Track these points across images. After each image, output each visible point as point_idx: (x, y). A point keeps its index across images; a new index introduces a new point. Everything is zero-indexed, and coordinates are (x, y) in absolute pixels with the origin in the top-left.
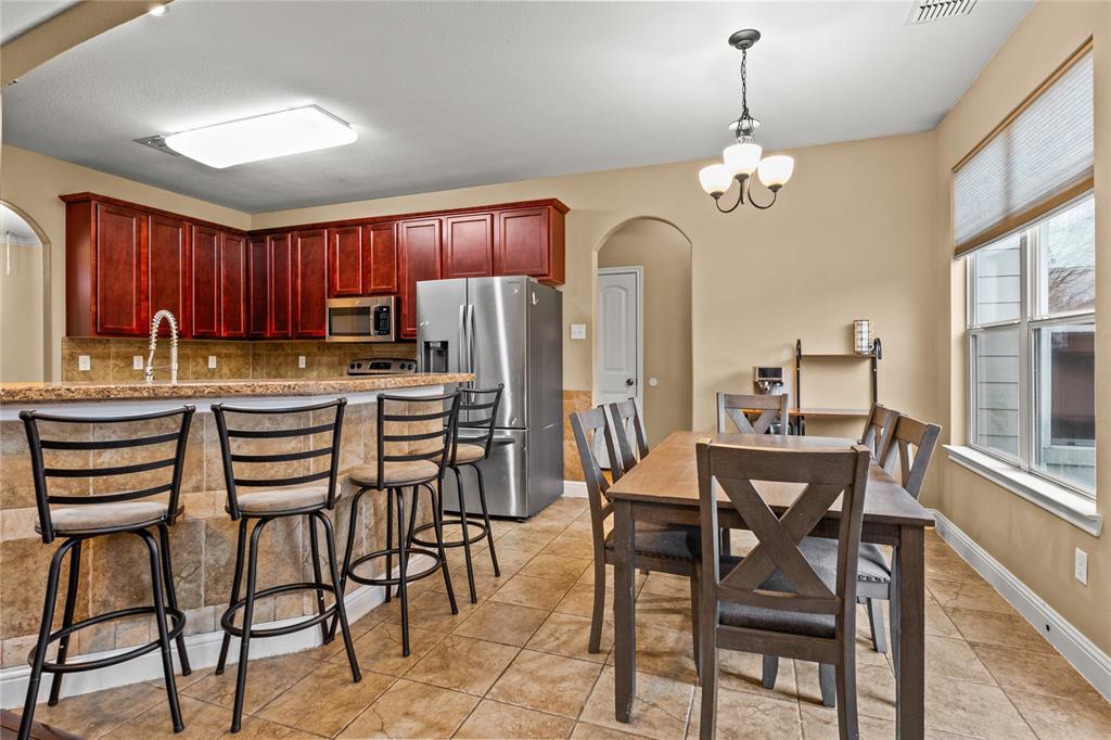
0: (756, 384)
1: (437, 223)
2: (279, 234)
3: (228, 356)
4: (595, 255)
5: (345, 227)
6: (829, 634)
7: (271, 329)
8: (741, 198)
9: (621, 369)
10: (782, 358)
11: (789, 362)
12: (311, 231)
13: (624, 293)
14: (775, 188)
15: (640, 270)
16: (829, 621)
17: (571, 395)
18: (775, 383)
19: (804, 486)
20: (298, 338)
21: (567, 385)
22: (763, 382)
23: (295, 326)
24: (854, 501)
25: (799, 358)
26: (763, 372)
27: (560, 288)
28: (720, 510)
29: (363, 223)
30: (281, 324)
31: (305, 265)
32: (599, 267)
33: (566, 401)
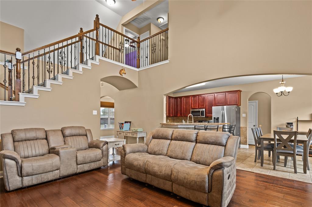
0: (287, 126)
1: (214, 95)
2: (181, 98)
3: (170, 120)
4: (248, 100)
5: (194, 96)
6: (293, 154)
7: (179, 115)
8: (282, 95)
9: (252, 123)
10: (293, 121)
11: (295, 122)
12: (188, 97)
13: (253, 106)
14: (289, 92)
15: (257, 101)
16: (293, 152)
17: (242, 128)
18: (291, 126)
19: (288, 135)
20: (185, 116)
21: (241, 126)
22: (288, 125)
23: (184, 114)
24: (295, 138)
25: (298, 121)
26: (288, 124)
27: (240, 107)
28: (277, 139)
29: (198, 95)
30: (181, 114)
31: (186, 103)
32: (249, 101)
33: (241, 129)
